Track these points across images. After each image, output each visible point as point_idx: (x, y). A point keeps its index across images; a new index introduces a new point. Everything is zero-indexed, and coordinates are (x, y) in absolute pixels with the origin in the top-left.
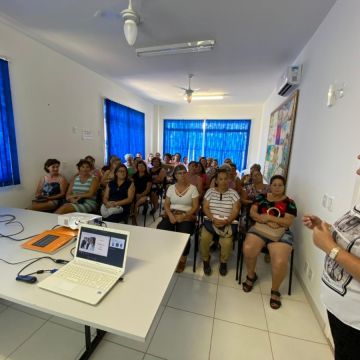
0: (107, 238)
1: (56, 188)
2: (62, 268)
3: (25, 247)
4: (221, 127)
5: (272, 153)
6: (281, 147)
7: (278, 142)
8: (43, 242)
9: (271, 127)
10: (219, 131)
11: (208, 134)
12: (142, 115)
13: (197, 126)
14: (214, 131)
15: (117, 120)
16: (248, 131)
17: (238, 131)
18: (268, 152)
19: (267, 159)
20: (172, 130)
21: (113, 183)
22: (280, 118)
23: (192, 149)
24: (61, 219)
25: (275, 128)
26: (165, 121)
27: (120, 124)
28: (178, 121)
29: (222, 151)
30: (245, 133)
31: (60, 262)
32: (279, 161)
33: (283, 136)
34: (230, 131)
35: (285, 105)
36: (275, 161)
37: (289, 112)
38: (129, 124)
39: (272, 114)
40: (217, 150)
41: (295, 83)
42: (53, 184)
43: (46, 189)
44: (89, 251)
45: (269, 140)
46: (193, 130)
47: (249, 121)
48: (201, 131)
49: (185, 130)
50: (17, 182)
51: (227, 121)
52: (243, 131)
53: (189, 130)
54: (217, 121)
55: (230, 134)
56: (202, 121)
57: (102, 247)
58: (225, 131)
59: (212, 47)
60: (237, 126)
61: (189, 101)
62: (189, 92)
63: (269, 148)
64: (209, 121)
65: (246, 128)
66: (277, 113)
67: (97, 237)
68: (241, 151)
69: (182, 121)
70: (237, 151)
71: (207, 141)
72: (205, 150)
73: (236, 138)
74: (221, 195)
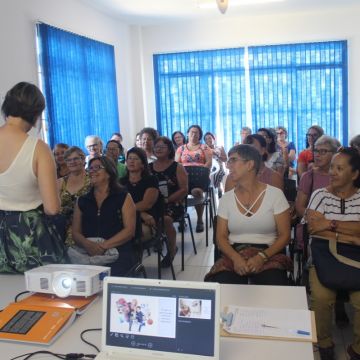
10: (279, 68)
11: (257, 78)
12: (110, 49)
13: (230, 62)
14: (269, 70)
16: (344, 65)
17: (322, 66)
20: (172, 75)
27: (70, 73)
28: (187, 55)
29: (292, 112)
30: (339, 70)
34: (303, 67)
40: (280, 112)
46: (221, 72)
47: (343, 44)
48: (241, 71)
49: (202, 74)
51: (294, 47)
52: (332, 66)
53: (212, 73)
54: (274, 48)
56: (241, 50)
58: (293, 68)
60: (317, 57)
64: (254, 50)
68: (333, 110)
69: (196, 53)
70: (323, 110)
71: (255, 93)
72: (254, 112)
73: (318, 83)
74: (343, 202)
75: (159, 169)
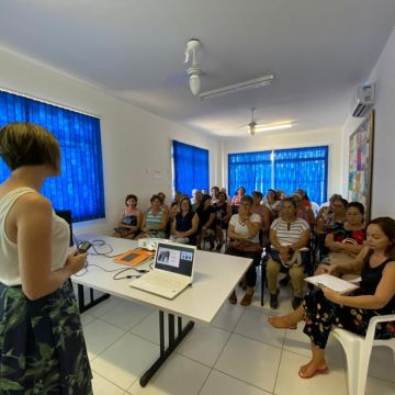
0: (178, 252)
1: (134, 221)
2: (144, 275)
3: (116, 261)
4: (293, 157)
5: (354, 181)
6: (362, 173)
7: (359, 168)
8: (129, 258)
9: (351, 152)
10: (290, 161)
11: (278, 165)
12: (207, 152)
13: (264, 157)
14: (285, 161)
15: (183, 159)
16: (326, 159)
17: (314, 159)
18: (350, 181)
19: (350, 188)
20: (236, 164)
21: (179, 216)
22: (359, 141)
23: (259, 182)
24: (141, 242)
25: (355, 153)
26: (229, 155)
27: (186, 162)
28: (243, 155)
29: (295, 182)
30: (323, 161)
31: (143, 271)
32: (362, 189)
33: (363, 161)
34: (303, 160)
35: (363, 126)
36: (357, 189)
37: (366, 134)
38: (194, 162)
39: (351, 138)
40: (289, 182)
41: (369, 102)
42: (131, 217)
43: (125, 221)
44: (164, 263)
45: (351, 167)
46: (259, 162)
47: (326, 148)
48: (269, 162)
49: (250, 163)
50: (103, 216)
52: (320, 159)
53: (255, 163)
54: (287, 151)
55: (303, 164)
56: (270, 152)
57: (174, 259)
58: (297, 160)
59: (272, 81)
60: (311, 154)
61: (253, 133)
62: (253, 125)
63: (351, 176)
64: (277, 152)
65: (323, 155)
66: (355, 137)
67: (171, 251)
68: (319, 182)
69: (248, 154)
70: (313, 181)
71: (276, 172)
72: (275, 182)
73: (311, 167)
74: (289, 225)
75: (219, 205)
